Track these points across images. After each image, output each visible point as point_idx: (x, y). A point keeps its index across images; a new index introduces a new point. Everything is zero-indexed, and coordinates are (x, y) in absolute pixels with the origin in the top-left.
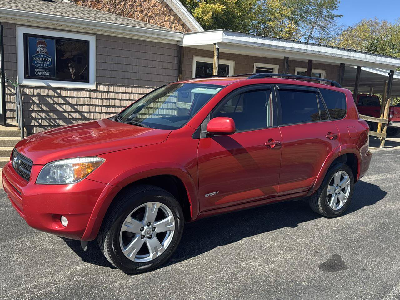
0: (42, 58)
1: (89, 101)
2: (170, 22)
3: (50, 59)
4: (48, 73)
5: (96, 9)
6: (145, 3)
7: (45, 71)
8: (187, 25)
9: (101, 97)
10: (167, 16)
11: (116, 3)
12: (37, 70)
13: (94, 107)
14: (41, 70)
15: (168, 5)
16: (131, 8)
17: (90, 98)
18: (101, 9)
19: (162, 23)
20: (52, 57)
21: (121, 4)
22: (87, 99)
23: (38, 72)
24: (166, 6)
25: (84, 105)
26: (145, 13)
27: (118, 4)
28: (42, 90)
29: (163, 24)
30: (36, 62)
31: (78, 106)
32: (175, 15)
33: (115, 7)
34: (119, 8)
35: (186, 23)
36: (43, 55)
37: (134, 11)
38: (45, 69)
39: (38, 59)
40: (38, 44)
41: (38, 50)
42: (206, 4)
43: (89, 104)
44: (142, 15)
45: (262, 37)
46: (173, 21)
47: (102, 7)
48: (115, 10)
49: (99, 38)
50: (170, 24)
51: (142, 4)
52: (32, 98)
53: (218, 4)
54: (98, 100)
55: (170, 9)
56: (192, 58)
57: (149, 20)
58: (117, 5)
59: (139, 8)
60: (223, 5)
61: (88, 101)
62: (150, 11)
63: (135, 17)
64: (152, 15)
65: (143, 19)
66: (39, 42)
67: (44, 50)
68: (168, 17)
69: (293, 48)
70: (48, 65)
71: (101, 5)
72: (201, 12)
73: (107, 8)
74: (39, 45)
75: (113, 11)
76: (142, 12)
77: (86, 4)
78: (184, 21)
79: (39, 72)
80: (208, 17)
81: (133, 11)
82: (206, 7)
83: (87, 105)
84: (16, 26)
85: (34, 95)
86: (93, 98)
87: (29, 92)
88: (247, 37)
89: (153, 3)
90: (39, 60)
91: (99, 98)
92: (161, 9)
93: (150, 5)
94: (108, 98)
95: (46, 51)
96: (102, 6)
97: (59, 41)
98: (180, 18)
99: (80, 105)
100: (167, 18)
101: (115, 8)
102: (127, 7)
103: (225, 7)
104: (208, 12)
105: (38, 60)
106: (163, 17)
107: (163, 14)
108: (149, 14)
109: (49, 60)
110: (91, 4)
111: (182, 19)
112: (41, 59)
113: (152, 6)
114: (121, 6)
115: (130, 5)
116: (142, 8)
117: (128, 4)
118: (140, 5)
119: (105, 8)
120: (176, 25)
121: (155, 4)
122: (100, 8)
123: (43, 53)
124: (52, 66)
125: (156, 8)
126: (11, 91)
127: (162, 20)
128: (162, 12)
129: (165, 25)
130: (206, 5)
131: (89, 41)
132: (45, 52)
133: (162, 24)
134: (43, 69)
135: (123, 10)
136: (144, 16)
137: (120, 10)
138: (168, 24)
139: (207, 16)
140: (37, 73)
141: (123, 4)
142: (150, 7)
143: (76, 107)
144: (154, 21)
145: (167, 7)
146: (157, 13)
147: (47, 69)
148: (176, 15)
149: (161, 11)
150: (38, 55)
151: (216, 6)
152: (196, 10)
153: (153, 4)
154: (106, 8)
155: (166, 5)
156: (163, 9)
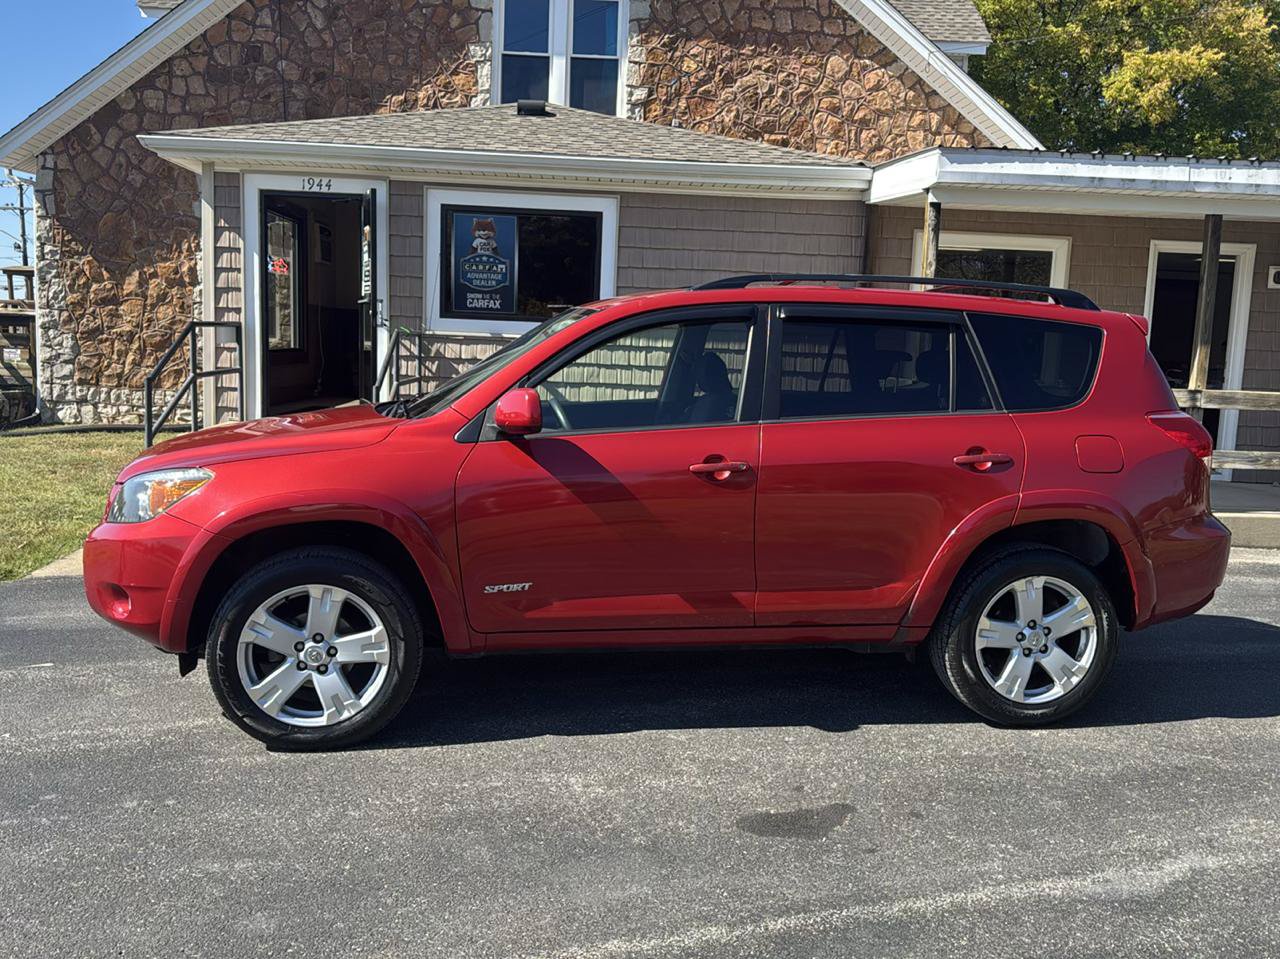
0: (484, 264)
1: (595, 374)
2: (925, 131)
3: (503, 266)
4: (498, 303)
5: (702, 117)
6: (847, 82)
7: (491, 298)
8: (986, 132)
9: (626, 364)
10: (918, 113)
11: (757, 94)
12: (472, 296)
13: (609, 391)
14: (480, 296)
15: (921, 79)
16: (805, 103)
17: (599, 366)
18: (714, 118)
19: (901, 136)
20: (507, 261)
21: (774, 97)
22: (591, 369)
23: (473, 299)
24: (914, 85)
25: (583, 384)
26: (844, 113)
27: (764, 98)
28: (479, 346)
29: (903, 138)
30: (469, 275)
31: (568, 388)
32: (946, 109)
33: (756, 105)
34: (766, 106)
35: (981, 128)
36: (487, 256)
37: (812, 112)
38: (490, 293)
39: (474, 267)
40: (475, 230)
41: (474, 245)
42: (1151, 52)
43: (596, 381)
44: (835, 119)
45: (1091, 157)
46: (938, 128)
47: (719, 110)
48: (753, 114)
49: (628, 202)
50: (925, 137)
51: (839, 88)
52: (455, 365)
53: (1198, 48)
54: (619, 370)
55: (927, 91)
56: (912, 239)
57: (856, 134)
58: (761, 101)
59: (826, 102)
60: (1216, 50)
61: (593, 373)
62: (862, 105)
63: (816, 129)
64: (868, 117)
65: (839, 131)
66: (478, 223)
67: (489, 244)
68: (921, 117)
69: (1226, 184)
70: (498, 282)
71: (716, 105)
72: (1131, 82)
73: (732, 111)
74: (477, 233)
75: (750, 119)
76: (835, 110)
77: (672, 108)
78: (975, 123)
79: (476, 301)
80: (1155, 95)
81: (808, 111)
82: (1147, 63)
83: (591, 385)
84: (425, 187)
85: (460, 358)
86: (607, 367)
87: (451, 351)
88: (1034, 161)
89: (872, 81)
90: (477, 271)
91: (622, 367)
92: (899, 94)
93: (863, 87)
94: (647, 366)
95: (495, 245)
96: (717, 109)
97: (524, 215)
98: (960, 114)
99: (573, 385)
100: (918, 118)
101: (755, 108)
102: (792, 101)
103: (1223, 54)
104: (1157, 80)
105: (474, 271)
106: (903, 120)
107: (904, 109)
108: (860, 115)
109: (502, 269)
110: (688, 107)
111: (969, 117)
112: (481, 267)
113: (869, 90)
114: (774, 101)
115: (802, 94)
116: (836, 100)
117: (794, 94)
118: (832, 92)
119: (727, 112)
120: (947, 137)
121: (879, 81)
122: (712, 113)
123: (487, 253)
124: (507, 284)
125: (881, 93)
126: (409, 350)
127: (898, 127)
128: (902, 104)
129: (910, 142)
130: (1152, 56)
131: (601, 213)
132: (493, 249)
133: (899, 140)
134: (486, 293)
135: (776, 113)
136: (843, 123)
137: (770, 113)
138: (921, 138)
139: (1151, 91)
140: (471, 303)
141: (779, 94)
142: (864, 94)
143: (561, 390)
144: (873, 132)
145: (918, 86)
146: (883, 109)
147: (496, 292)
148: (948, 109)
149: (898, 101)
150: (474, 258)
151: (1186, 54)
152: (1112, 79)
153: (871, 85)
154: (729, 111)
155: (915, 80)
156: (906, 95)
